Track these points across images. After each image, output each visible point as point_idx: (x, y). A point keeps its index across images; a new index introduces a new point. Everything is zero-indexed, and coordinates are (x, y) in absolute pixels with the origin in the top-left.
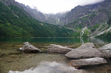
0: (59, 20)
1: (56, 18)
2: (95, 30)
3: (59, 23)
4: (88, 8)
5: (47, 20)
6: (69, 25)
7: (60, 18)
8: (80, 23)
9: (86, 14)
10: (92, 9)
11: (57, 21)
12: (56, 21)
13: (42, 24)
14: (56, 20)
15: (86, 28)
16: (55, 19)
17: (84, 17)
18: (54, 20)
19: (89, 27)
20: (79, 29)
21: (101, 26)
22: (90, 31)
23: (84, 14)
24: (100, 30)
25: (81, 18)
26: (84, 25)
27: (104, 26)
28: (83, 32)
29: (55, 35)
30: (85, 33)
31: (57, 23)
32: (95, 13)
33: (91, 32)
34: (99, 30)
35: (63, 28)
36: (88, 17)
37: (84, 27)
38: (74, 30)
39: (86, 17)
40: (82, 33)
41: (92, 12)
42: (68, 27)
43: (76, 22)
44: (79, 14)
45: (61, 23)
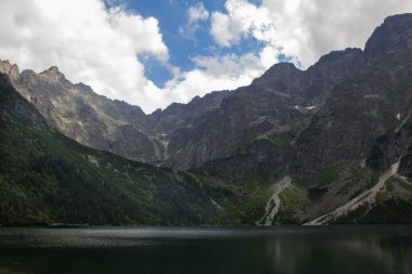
0: (166, 144)
1: (153, 134)
2: (326, 190)
3: (167, 157)
4: (288, 100)
5: (113, 139)
7: (171, 132)
8: (261, 158)
9: (283, 123)
10: (304, 105)
11: (159, 145)
12: (152, 148)
13: (93, 160)
14: (156, 141)
15: (289, 182)
16: (151, 138)
17: (275, 135)
18: (145, 140)
19: (301, 177)
20: (258, 188)
21: (346, 174)
22: (302, 194)
23: (275, 122)
24: (344, 190)
25: (265, 136)
26: (281, 168)
27: (356, 175)
28: (277, 201)
29: (155, 212)
30: (284, 203)
31: (157, 154)
32: (320, 122)
33: (310, 202)
34: (338, 193)
35: (187, 178)
36: (291, 135)
37: (277, 178)
38: (235, 188)
39: (283, 134)
40: (274, 205)
41: (308, 116)
42: (212, 175)
43: (246, 156)
44: (256, 119)
45: (179, 155)
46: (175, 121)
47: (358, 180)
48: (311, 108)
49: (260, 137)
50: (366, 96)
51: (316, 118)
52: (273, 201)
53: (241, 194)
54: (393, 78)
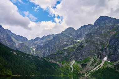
0: (34, 50)
1: (30, 46)
2: (86, 65)
5: (18, 47)
6: (52, 57)
7: (36, 46)
8: (66, 54)
9: (71, 44)
11: (32, 50)
13: (15, 53)
14: (31, 48)
15: (75, 62)
17: (69, 48)
18: (28, 48)
19: (78, 60)
20: (65, 63)
21: (92, 60)
22: (79, 65)
23: (69, 44)
24: (92, 65)
25: (66, 48)
26: (71, 58)
27: (95, 60)
28: (72, 67)
30: (74, 68)
31: (32, 52)
33: (82, 68)
34: (90, 66)
35: (44, 60)
36: (74, 48)
37: (71, 60)
38: (58, 63)
39: (72, 47)
40: (71, 69)
41: (78, 43)
42: (51, 59)
43: (61, 54)
44: (63, 43)
45: (39, 53)
46: (37, 43)
47: (96, 62)
48: (79, 40)
49: (65, 48)
50: (96, 38)
51: (81, 43)
52: (71, 67)
53: (60, 65)
54: (103, 33)
